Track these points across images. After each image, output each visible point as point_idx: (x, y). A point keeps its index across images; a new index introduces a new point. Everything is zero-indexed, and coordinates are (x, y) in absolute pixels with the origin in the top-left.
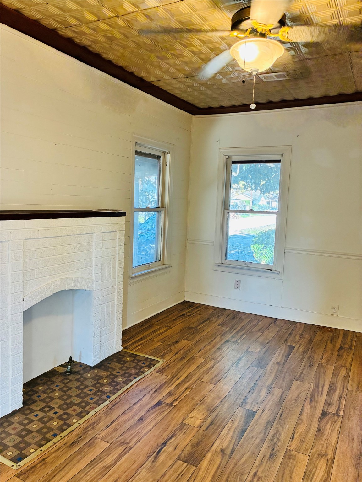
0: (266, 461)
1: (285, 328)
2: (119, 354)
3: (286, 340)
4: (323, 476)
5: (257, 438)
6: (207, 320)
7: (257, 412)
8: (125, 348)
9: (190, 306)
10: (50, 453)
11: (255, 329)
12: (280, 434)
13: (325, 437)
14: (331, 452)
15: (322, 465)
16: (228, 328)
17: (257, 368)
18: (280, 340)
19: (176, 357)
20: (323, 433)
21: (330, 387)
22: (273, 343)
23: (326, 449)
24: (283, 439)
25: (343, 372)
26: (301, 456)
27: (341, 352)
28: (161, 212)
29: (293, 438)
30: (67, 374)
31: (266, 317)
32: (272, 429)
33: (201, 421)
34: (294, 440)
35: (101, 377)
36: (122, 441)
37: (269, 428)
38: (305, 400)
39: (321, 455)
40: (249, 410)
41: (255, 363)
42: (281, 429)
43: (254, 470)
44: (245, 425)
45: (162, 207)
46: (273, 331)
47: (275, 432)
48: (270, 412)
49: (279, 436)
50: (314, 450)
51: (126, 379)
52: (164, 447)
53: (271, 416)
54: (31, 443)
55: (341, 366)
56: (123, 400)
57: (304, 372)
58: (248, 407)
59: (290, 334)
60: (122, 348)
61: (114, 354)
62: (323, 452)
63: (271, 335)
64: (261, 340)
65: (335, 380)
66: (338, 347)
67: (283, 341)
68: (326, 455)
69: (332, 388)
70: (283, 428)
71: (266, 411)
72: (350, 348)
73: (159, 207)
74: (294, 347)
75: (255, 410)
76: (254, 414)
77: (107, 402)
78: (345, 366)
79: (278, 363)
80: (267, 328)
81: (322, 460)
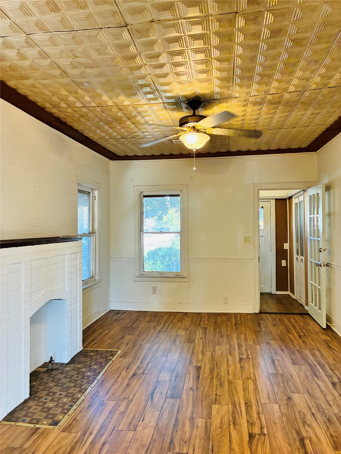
0: (219, 387)
1: (195, 318)
2: (82, 352)
3: (199, 325)
4: (253, 388)
5: (208, 378)
6: (137, 321)
7: (201, 366)
8: (84, 347)
9: (117, 313)
10: (76, 415)
11: (175, 321)
12: (221, 374)
13: (246, 370)
14: (253, 376)
15: (251, 383)
16: (155, 323)
17: (189, 344)
18: (195, 325)
19: (129, 347)
20: (244, 368)
21: (238, 345)
22: (192, 327)
23: (250, 375)
24: (223, 375)
25: (243, 337)
26: (237, 381)
27: (237, 326)
28: (92, 236)
29: (229, 374)
30: (50, 371)
31: (178, 312)
32: (215, 372)
33: (169, 377)
34: (230, 375)
35: (79, 369)
36: (123, 398)
37: (213, 372)
38: (229, 425)
39: (248, 378)
40: (196, 366)
41: (186, 340)
42: (220, 372)
43: (215, 393)
44: (198, 374)
45: (92, 233)
46: (188, 320)
47: (217, 373)
48: (209, 364)
49: (221, 375)
50: (243, 377)
51: (100, 366)
52: (154, 394)
53: (211, 366)
54: (56, 414)
55: (240, 334)
56: (107, 377)
57: (220, 340)
58: (195, 364)
59: (201, 320)
60: (83, 347)
61: (78, 353)
62: (249, 377)
63: (188, 323)
64: (183, 327)
65: (240, 341)
66: (234, 324)
67: (198, 325)
68: (250, 378)
69: (240, 346)
70: (221, 371)
71: (207, 364)
72: (241, 323)
73: (90, 233)
74: (207, 328)
75: (200, 365)
76: (200, 367)
77: (96, 381)
78: (243, 333)
79: (201, 338)
80: (183, 319)
81: (250, 380)
